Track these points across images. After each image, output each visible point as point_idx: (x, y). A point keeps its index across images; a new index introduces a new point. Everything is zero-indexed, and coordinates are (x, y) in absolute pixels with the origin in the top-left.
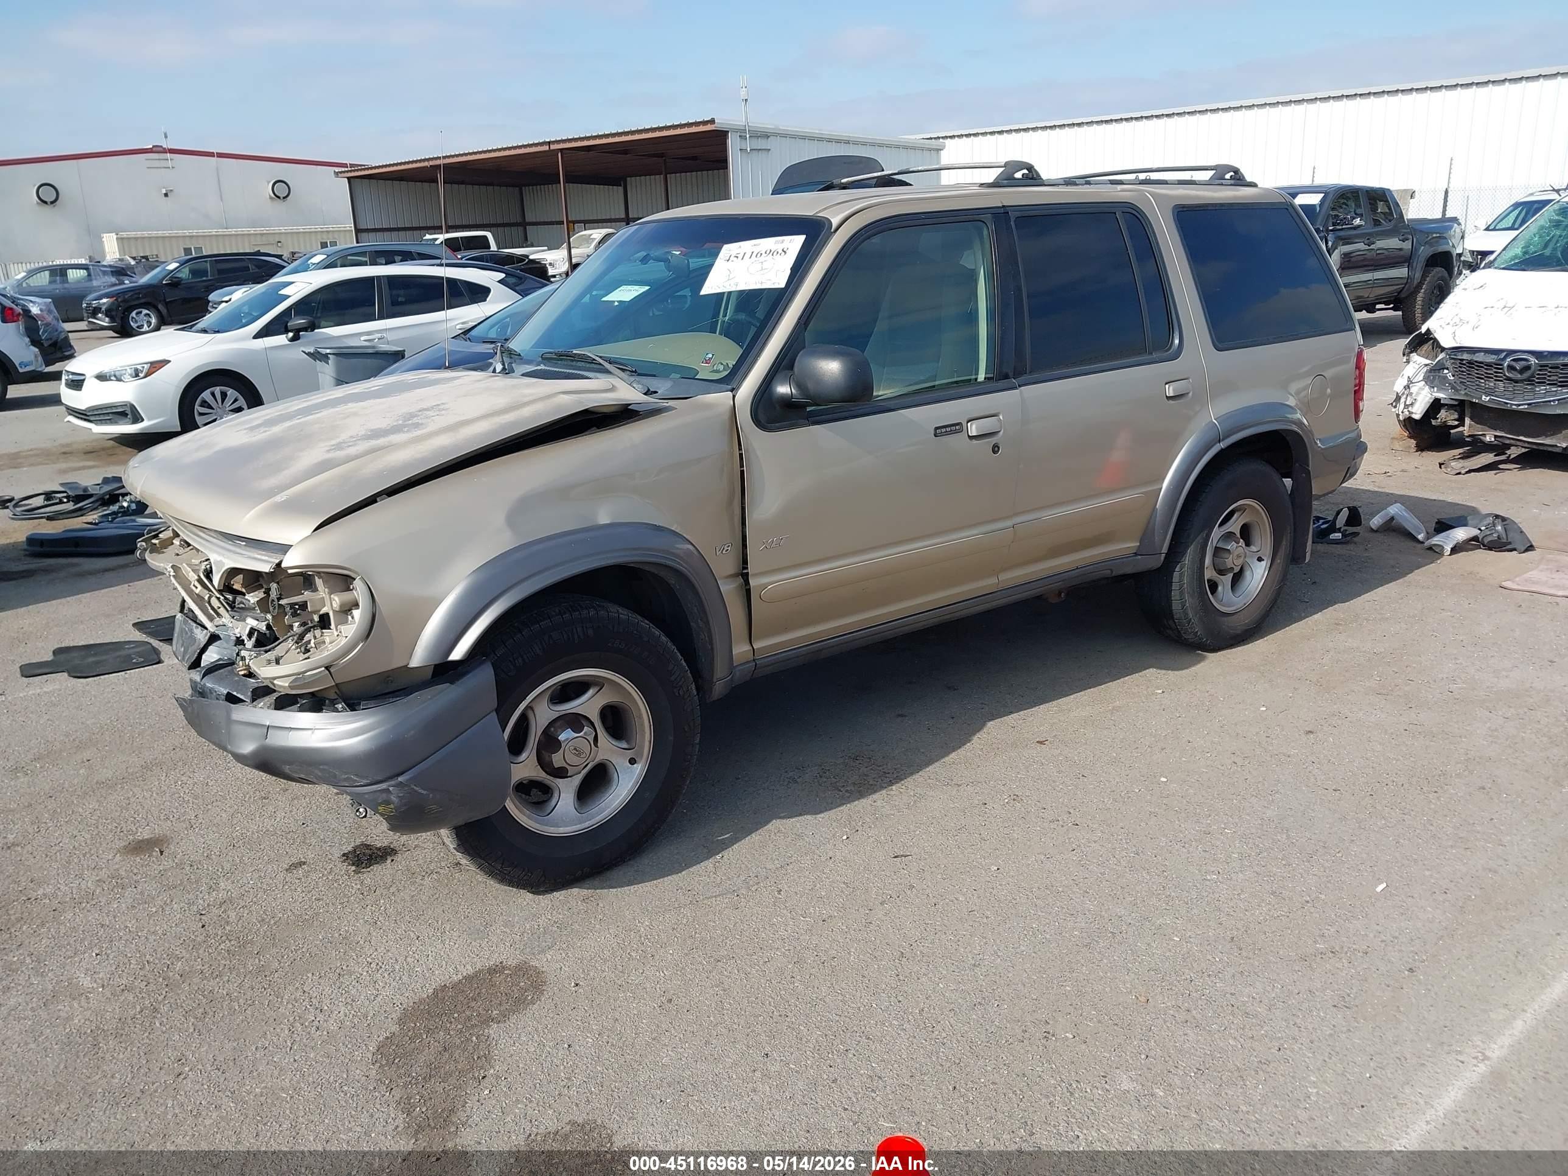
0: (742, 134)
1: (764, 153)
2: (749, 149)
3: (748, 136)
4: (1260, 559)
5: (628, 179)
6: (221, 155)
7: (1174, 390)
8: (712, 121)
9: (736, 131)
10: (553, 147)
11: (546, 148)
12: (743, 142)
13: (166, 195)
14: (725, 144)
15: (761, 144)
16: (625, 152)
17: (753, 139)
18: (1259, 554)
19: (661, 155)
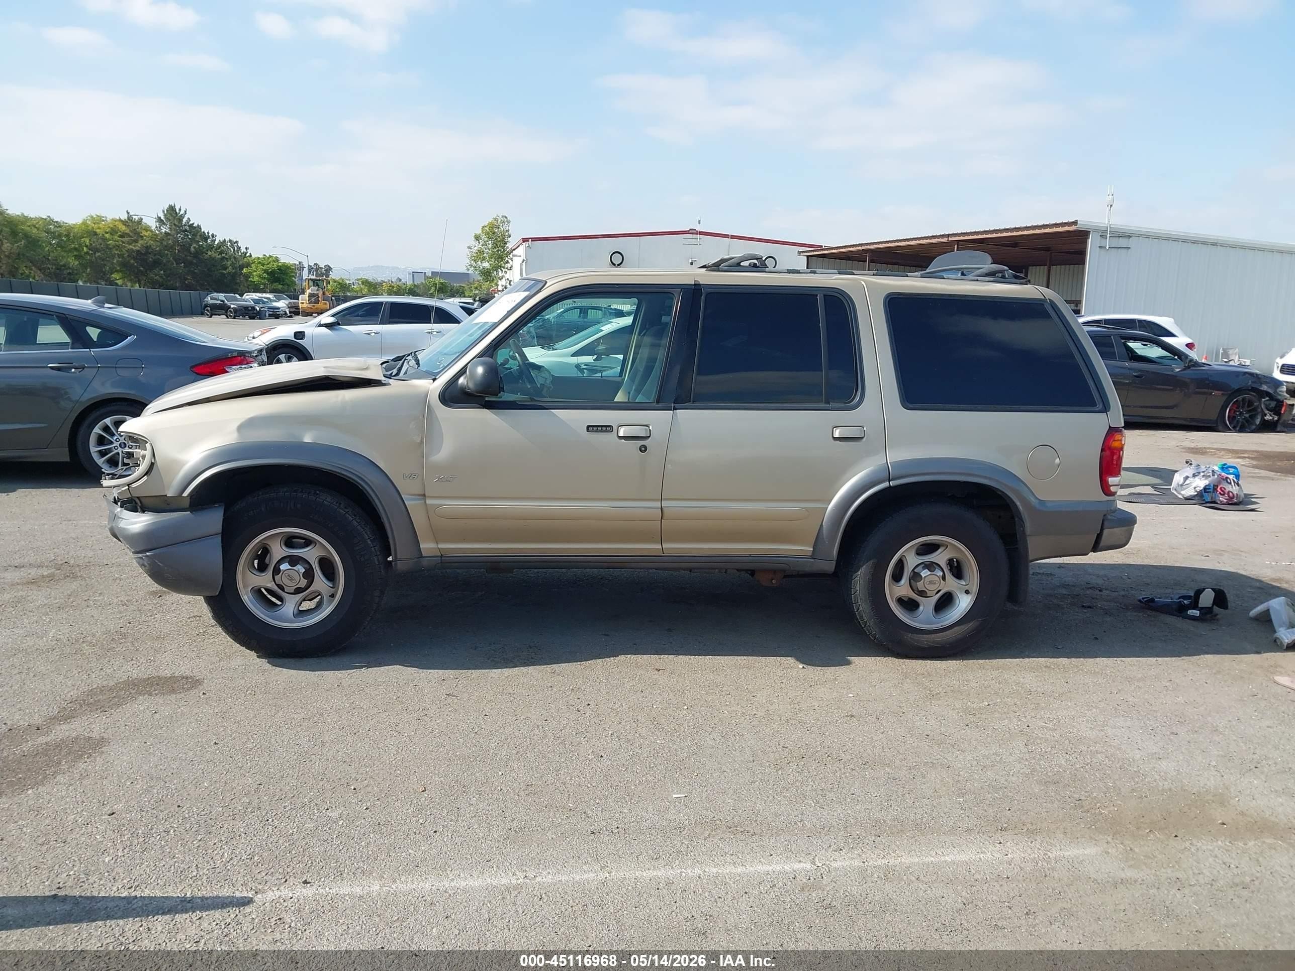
0: (1103, 234)
1: (1124, 251)
2: (1107, 247)
3: (1108, 236)
4: (967, 592)
5: (1030, 267)
6: (733, 237)
7: (840, 433)
8: (1075, 223)
9: (1096, 231)
10: (950, 239)
11: (945, 240)
12: (1103, 240)
13: (692, 264)
14: (1085, 243)
15: (1123, 242)
16: (1015, 245)
17: (1111, 238)
18: (967, 588)
19: (1048, 249)
